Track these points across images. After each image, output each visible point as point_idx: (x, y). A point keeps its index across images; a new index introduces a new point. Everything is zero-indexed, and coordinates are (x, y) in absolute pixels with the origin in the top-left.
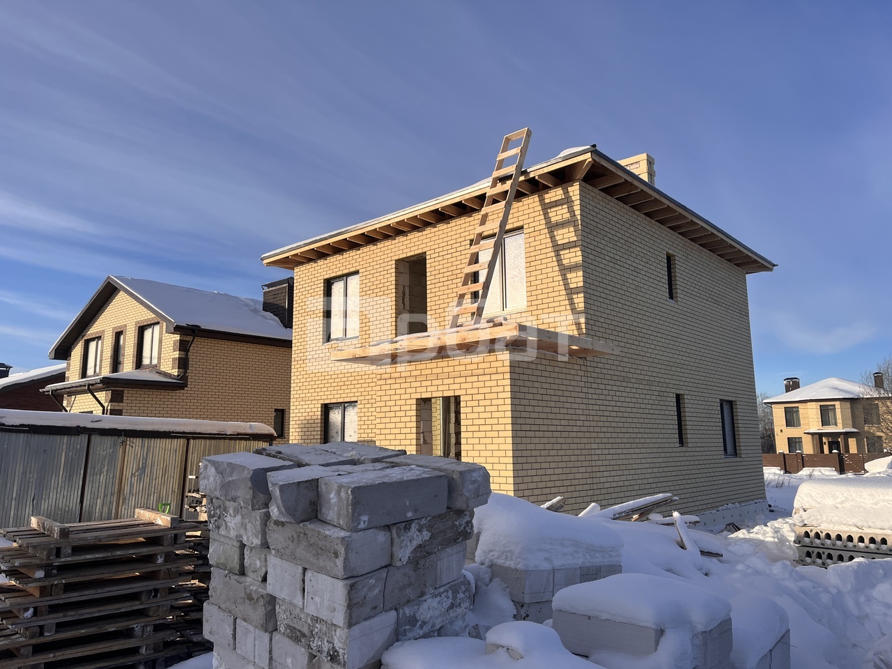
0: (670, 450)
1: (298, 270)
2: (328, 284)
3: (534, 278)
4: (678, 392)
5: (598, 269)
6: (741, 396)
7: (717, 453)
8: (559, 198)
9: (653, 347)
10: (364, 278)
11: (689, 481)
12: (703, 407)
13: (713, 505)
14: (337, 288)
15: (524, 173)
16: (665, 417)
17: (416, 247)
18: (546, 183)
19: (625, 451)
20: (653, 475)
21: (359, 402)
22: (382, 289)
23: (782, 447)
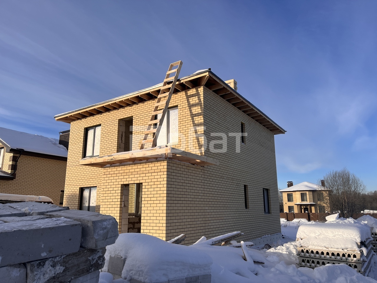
0: (241, 210)
1: (72, 123)
2: (87, 130)
3: (182, 129)
4: (245, 184)
5: (211, 126)
6: (272, 187)
7: (261, 212)
8: (194, 93)
9: (234, 163)
10: (103, 127)
11: (249, 225)
12: (256, 191)
13: (259, 236)
14: (91, 133)
15: (178, 80)
16: (239, 195)
17: (129, 114)
18: (188, 86)
19: (221, 211)
20: (233, 222)
21: (97, 187)
22: (111, 133)
23: (286, 210)
